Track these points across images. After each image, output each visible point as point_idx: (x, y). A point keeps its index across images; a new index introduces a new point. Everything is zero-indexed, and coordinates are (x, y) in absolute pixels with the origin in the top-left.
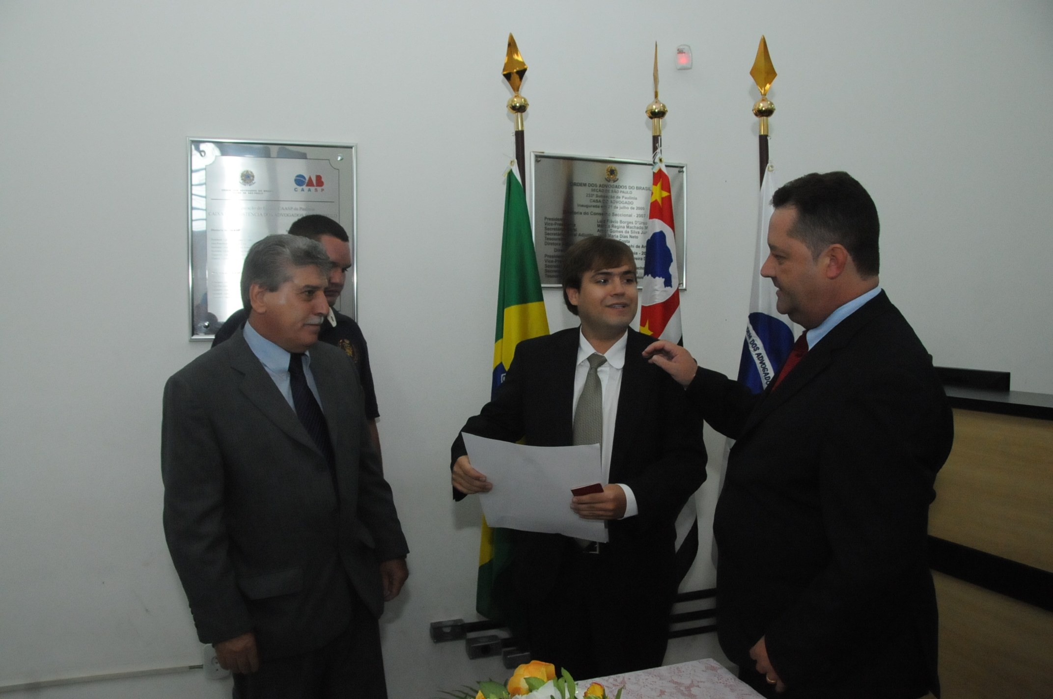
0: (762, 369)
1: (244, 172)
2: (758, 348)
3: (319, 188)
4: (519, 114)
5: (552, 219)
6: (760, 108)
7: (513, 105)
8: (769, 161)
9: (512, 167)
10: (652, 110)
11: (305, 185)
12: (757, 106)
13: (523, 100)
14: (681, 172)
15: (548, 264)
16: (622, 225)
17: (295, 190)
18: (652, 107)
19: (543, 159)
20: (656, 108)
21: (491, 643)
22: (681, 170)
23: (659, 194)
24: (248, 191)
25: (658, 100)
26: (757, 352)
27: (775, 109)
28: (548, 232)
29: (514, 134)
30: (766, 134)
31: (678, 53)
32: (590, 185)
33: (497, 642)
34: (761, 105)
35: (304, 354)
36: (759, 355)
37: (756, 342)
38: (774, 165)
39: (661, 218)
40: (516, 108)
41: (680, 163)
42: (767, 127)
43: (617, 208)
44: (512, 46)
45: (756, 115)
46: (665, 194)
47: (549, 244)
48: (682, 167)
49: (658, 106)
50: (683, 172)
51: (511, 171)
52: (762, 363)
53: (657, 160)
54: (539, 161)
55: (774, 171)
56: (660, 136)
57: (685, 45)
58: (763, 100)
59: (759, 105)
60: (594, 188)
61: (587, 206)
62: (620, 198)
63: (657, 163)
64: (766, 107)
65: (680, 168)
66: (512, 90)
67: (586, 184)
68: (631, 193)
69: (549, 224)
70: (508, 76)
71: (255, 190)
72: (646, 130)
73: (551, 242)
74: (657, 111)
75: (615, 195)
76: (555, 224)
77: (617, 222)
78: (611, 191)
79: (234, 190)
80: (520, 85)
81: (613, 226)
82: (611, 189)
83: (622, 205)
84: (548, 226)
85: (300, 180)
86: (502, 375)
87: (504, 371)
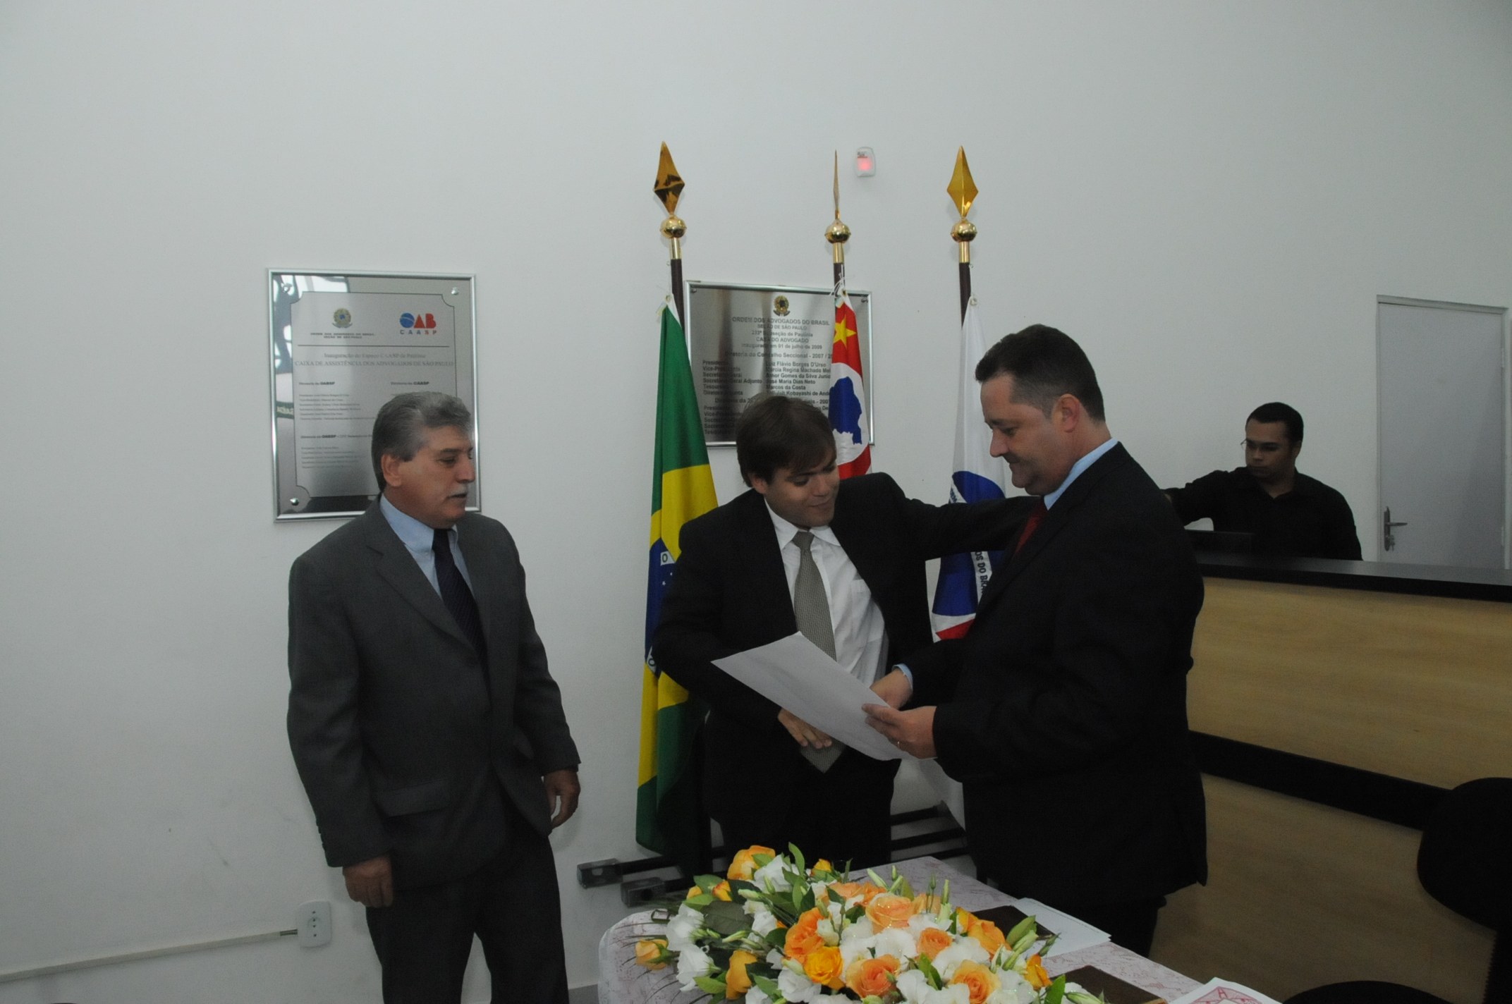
1: (338, 311)
3: (430, 330)
4: (675, 239)
5: (712, 363)
6: (960, 231)
7: (668, 228)
8: (972, 294)
9: (668, 304)
10: (832, 233)
11: (413, 326)
12: (956, 229)
13: (680, 222)
14: (865, 301)
15: (709, 418)
17: (402, 332)
18: (833, 229)
19: (700, 290)
20: (837, 230)
21: (651, 886)
23: (843, 333)
24: (344, 334)
25: (840, 221)
27: (976, 233)
28: (707, 378)
29: (669, 263)
30: (967, 261)
31: (858, 157)
32: (756, 320)
33: (661, 885)
34: (961, 227)
35: (451, 530)
38: (977, 299)
39: (847, 363)
40: (672, 231)
41: (863, 291)
42: (968, 253)
44: (665, 154)
45: (955, 238)
46: (850, 333)
47: (710, 393)
48: (866, 296)
49: (840, 228)
50: (867, 301)
51: (667, 307)
53: (839, 290)
54: (695, 292)
55: (977, 306)
56: (843, 263)
57: (863, 148)
58: (963, 222)
59: (959, 228)
60: (761, 323)
61: (753, 346)
63: (840, 295)
64: (967, 231)
65: (863, 297)
66: (666, 211)
67: (746, 318)
68: (805, 328)
69: (708, 369)
70: (661, 194)
71: (351, 334)
72: (826, 257)
73: (711, 390)
74: (838, 234)
75: (787, 331)
76: (716, 368)
77: (789, 364)
78: (781, 327)
79: (326, 334)
80: (675, 203)
81: (784, 369)
82: (781, 324)
83: (795, 344)
84: (707, 372)
85: (407, 321)
86: (662, 554)
87: (665, 549)
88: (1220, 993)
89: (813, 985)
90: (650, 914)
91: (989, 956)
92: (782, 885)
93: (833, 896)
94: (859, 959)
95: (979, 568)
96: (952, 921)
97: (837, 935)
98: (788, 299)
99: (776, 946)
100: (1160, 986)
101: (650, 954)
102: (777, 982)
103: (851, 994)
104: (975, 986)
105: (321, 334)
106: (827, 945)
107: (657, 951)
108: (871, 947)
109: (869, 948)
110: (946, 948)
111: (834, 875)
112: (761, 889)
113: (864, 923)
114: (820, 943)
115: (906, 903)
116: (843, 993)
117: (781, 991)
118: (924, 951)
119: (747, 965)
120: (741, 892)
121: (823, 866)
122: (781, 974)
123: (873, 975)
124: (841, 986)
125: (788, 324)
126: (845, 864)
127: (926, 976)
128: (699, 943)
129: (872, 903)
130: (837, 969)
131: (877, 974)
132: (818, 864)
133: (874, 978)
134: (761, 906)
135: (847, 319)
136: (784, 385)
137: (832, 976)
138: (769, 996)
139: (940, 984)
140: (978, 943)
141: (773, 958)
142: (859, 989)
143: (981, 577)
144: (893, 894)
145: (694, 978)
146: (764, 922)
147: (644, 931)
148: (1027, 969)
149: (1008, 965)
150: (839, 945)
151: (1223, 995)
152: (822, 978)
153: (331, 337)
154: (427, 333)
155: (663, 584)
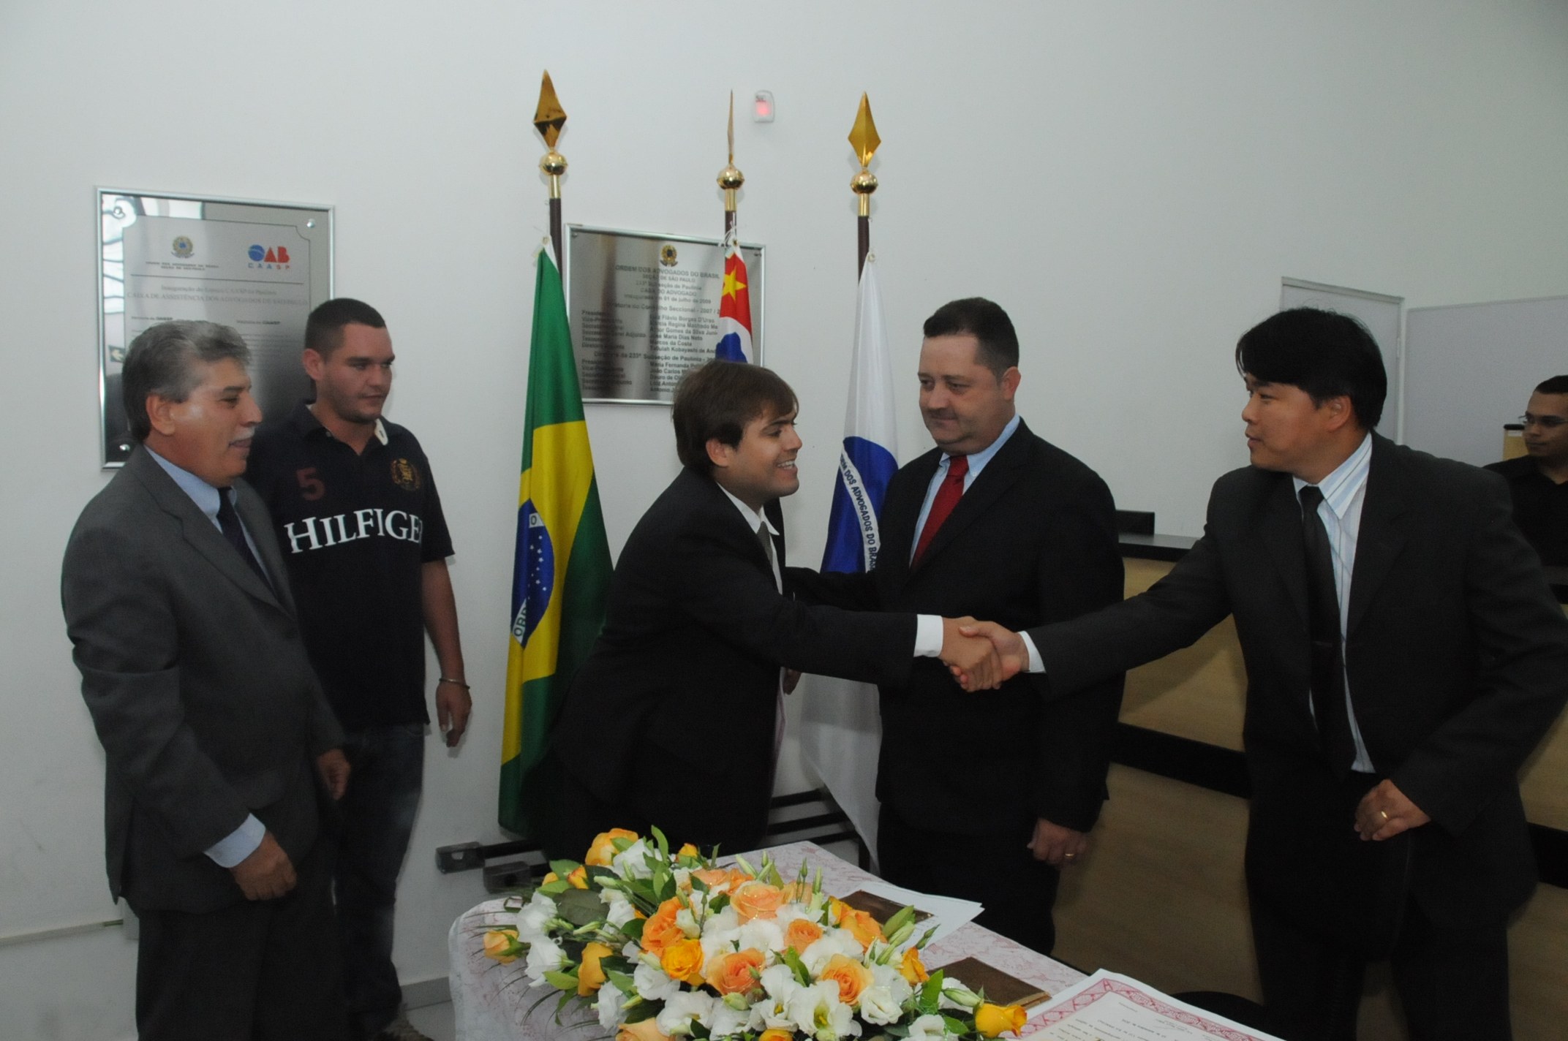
0: (859, 507)
1: (178, 239)
2: (855, 481)
3: (283, 265)
4: (555, 177)
5: (592, 314)
6: (860, 182)
7: (548, 164)
8: (870, 249)
9: (545, 246)
10: (724, 178)
11: (264, 259)
12: (856, 180)
13: (560, 158)
14: (758, 255)
15: (588, 373)
16: (682, 322)
17: (250, 266)
18: (726, 174)
19: (581, 234)
20: (731, 177)
21: (516, 871)
22: (758, 252)
23: (731, 285)
24: (184, 265)
25: (733, 166)
26: (854, 485)
27: (878, 185)
28: (586, 329)
29: (548, 203)
30: (866, 215)
31: (757, 101)
32: (641, 270)
33: (523, 869)
36: (855, 489)
37: (852, 473)
38: (876, 255)
39: (735, 316)
40: (552, 169)
41: (757, 244)
42: (868, 206)
44: (547, 85)
45: (854, 190)
46: (740, 286)
47: (587, 346)
48: (760, 249)
50: (760, 255)
51: (544, 250)
52: (860, 499)
53: (730, 241)
54: (578, 237)
55: (875, 262)
56: (735, 211)
57: (764, 91)
58: (864, 173)
59: (859, 179)
60: (647, 273)
61: (637, 298)
63: (730, 246)
64: (867, 182)
65: (755, 251)
66: (546, 146)
67: (631, 267)
68: (694, 281)
69: (587, 320)
70: (542, 126)
71: (191, 265)
72: (716, 203)
73: (591, 343)
74: (731, 179)
75: (674, 283)
76: (596, 319)
77: (675, 319)
78: (667, 278)
79: (163, 263)
80: (556, 138)
81: (670, 324)
82: (668, 275)
83: (682, 297)
84: (586, 323)
85: (256, 253)
86: (531, 515)
87: (533, 510)
88: (1105, 986)
89: (671, 981)
90: (503, 903)
91: (862, 949)
92: (642, 871)
93: (696, 883)
94: (722, 953)
95: (868, 540)
96: (823, 912)
97: (698, 926)
98: (676, 248)
99: (633, 938)
100: (1043, 978)
101: (497, 946)
102: (633, 977)
103: (712, 992)
104: (846, 982)
105: (158, 263)
106: (687, 938)
107: (507, 942)
108: (735, 940)
109: (732, 941)
110: (817, 940)
111: (699, 860)
112: (620, 876)
113: (729, 913)
114: (679, 936)
115: (774, 892)
116: (704, 990)
117: (636, 987)
118: (792, 945)
119: (600, 958)
120: (597, 879)
121: (689, 850)
122: (637, 968)
123: (736, 971)
124: (701, 982)
125: (675, 276)
126: (712, 849)
127: (793, 972)
128: (552, 934)
129: (738, 891)
130: (696, 965)
131: (740, 969)
132: (683, 849)
133: (737, 974)
134: (619, 894)
135: (737, 271)
136: (669, 341)
137: (691, 972)
138: (624, 993)
139: (808, 980)
140: (852, 936)
141: (630, 951)
142: (721, 986)
143: (870, 549)
144: (761, 882)
145: (543, 973)
146: (621, 911)
147: (496, 920)
148: (902, 963)
149: (882, 960)
150: (700, 937)
151: (1108, 987)
152: (681, 973)
153: (170, 268)
154: (279, 268)
155: (532, 547)
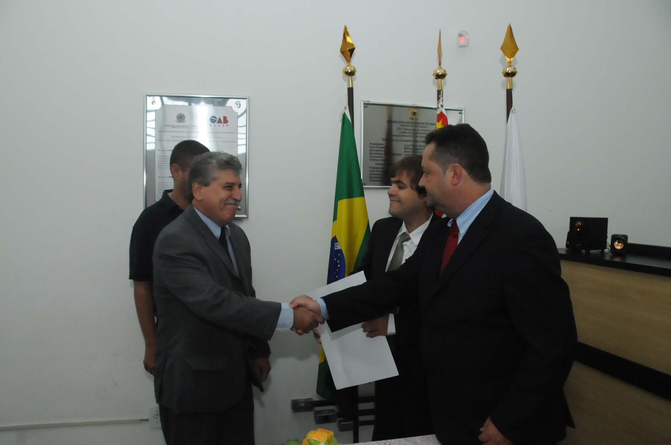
1: (179, 114)
3: (225, 125)
4: (350, 77)
5: (375, 144)
6: (507, 71)
7: (346, 71)
8: (513, 107)
9: (345, 111)
10: (437, 73)
11: (217, 122)
12: (505, 70)
13: (353, 68)
15: (371, 173)
17: (210, 125)
18: (437, 71)
19: (369, 106)
20: (440, 72)
21: (329, 414)
22: (461, 112)
24: (181, 126)
25: (441, 68)
27: (517, 72)
28: (371, 152)
29: (347, 89)
30: (511, 88)
31: (459, 36)
32: (400, 122)
33: (333, 414)
38: (515, 109)
40: (348, 73)
41: (460, 108)
42: (511, 84)
43: (418, 137)
44: (346, 33)
45: (505, 76)
47: (372, 160)
48: (462, 110)
50: (462, 113)
51: (345, 114)
53: (440, 106)
54: (366, 107)
55: (516, 113)
56: (442, 90)
57: (462, 31)
58: (509, 66)
59: (507, 70)
60: (403, 124)
61: (398, 136)
62: (419, 130)
63: (439, 108)
64: (511, 71)
65: (460, 111)
66: (346, 61)
67: (397, 121)
68: (427, 127)
69: (372, 147)
70: (343, 52)
71: (185, 126)
72: (433, 86)
73: (374, 159)
74: (440, 74)
75: (416, 128)
76: (377, 147)
77: (417, 146)
79: (172, 126)
80: (351, 58)
81: (415, 149)
82: (414, 125)
83: (421, 135)
84: (372, 149)
85: (213, 119)
98: (418, 111)
105: (170, 126)
125: (417, 125)
135: (443, 119)
153: (175, 127)
154: (223, 126)
155: (335, 259)
